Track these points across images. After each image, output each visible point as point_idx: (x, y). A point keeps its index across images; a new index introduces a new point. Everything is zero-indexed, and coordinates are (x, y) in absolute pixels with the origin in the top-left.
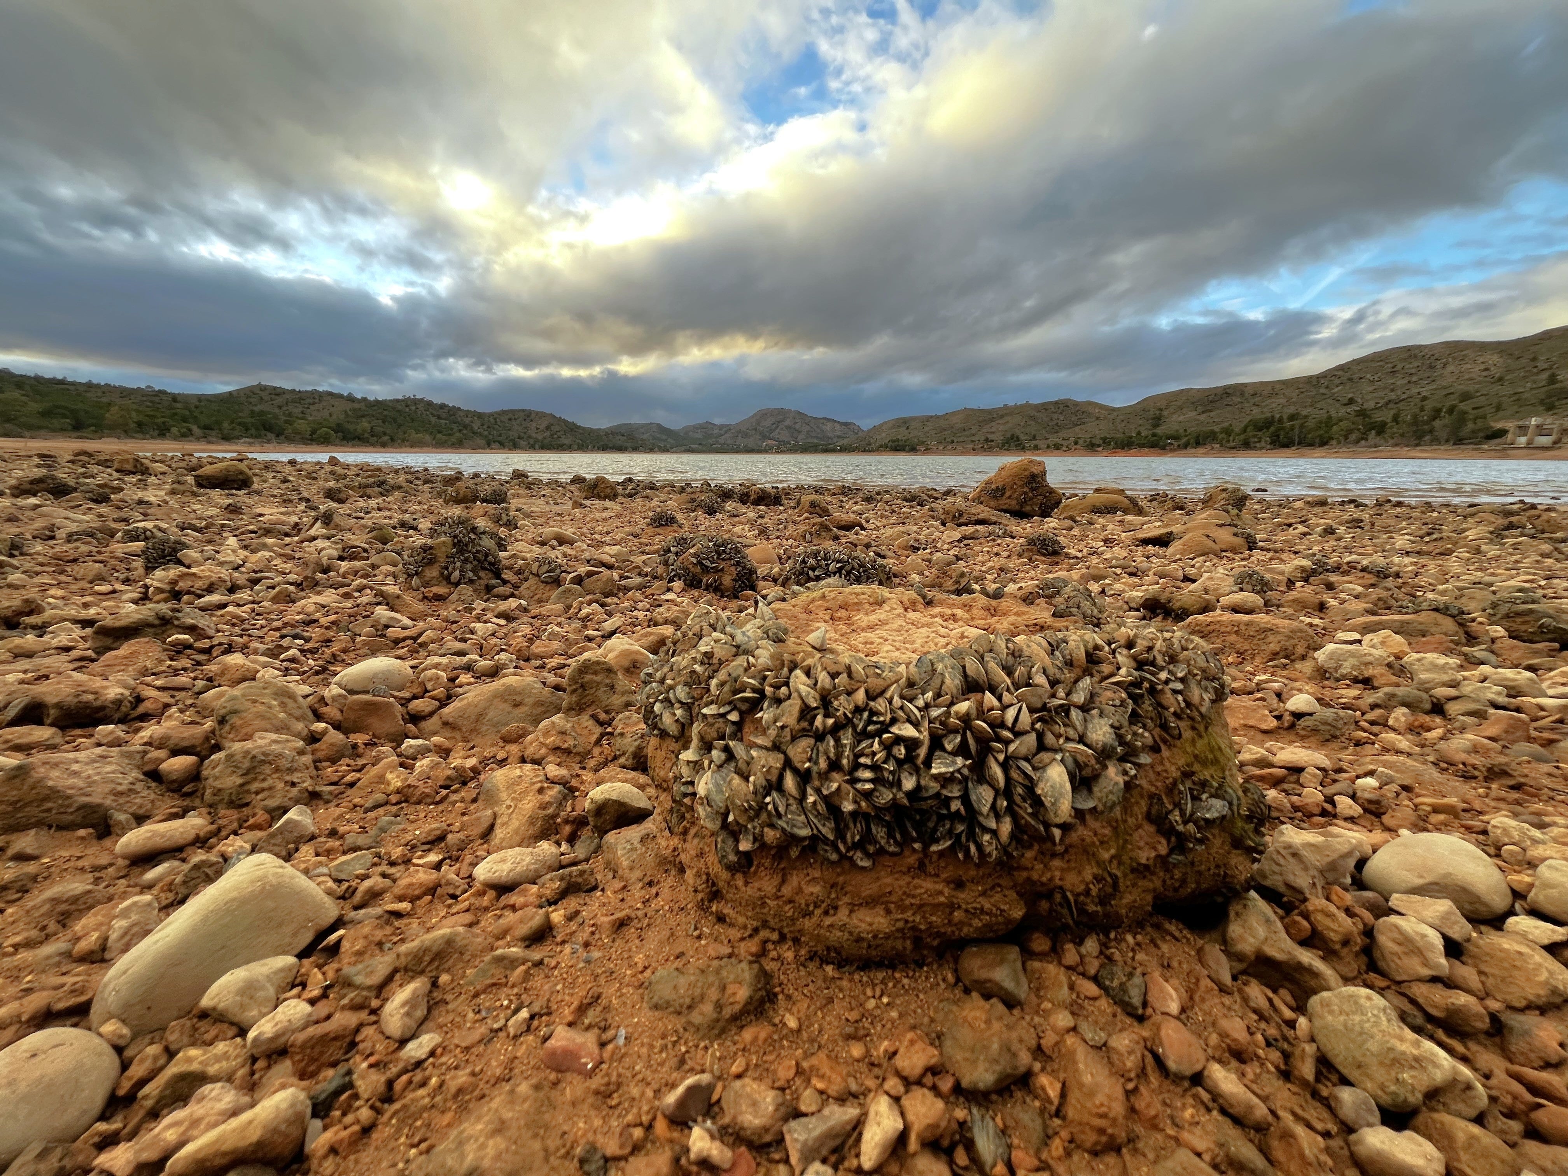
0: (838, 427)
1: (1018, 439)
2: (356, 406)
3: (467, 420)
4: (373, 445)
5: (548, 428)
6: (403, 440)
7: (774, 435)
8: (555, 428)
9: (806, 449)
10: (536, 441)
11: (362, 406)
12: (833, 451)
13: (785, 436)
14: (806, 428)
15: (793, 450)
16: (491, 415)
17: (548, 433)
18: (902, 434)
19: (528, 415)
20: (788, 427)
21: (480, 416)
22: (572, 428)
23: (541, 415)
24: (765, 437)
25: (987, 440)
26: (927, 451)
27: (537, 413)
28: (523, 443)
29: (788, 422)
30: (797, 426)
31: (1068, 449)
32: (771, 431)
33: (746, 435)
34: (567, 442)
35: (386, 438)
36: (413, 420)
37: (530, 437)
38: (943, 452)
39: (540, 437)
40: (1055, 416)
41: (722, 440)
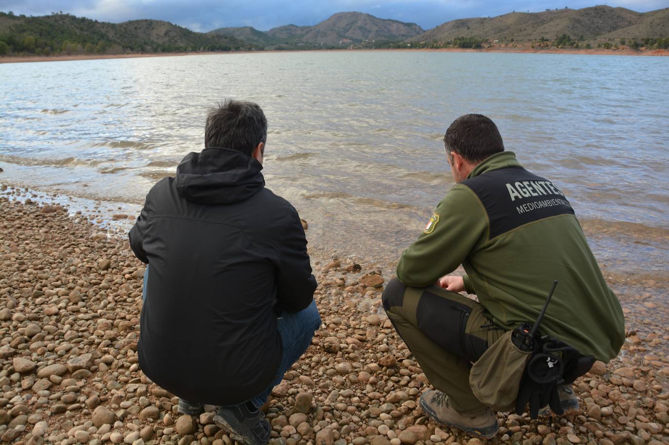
0: (402, 27)
1: (569, 40)
2: (18, 22)
3: (103, 31)
4: (39, 55)
5: (166, 34)
6: (61, 50)
7: (348, 34)
8: (173, 34)
9: (379, 46)
10: (159, 45)
11: (22, 22)
12: (404, 47)
13: (358, 35)
14: (375, 28)
15: (368, 47)
16: (121, 25)
17: (167, 39)
18: (464, 33)
19: (150, 24)
20: (360, 28)
21: (113, 26)
22: (187, 34)
23: (160, 23)
24: (341, 36)
25: (543, 40)
26: (491, 47)
27: (157, 22)
28: (148, 48)
29: (359, 23)
30: (368, 27)
31: (617, 48)
32: (347, 31)
33: (325, 35)
34: (182, 45)
35: (47, 48)
36: (62, 32)
37: (153, 42)
38: (507, 49)
39: (160, 42)
40: (596, 20)
41: (304, 39)
